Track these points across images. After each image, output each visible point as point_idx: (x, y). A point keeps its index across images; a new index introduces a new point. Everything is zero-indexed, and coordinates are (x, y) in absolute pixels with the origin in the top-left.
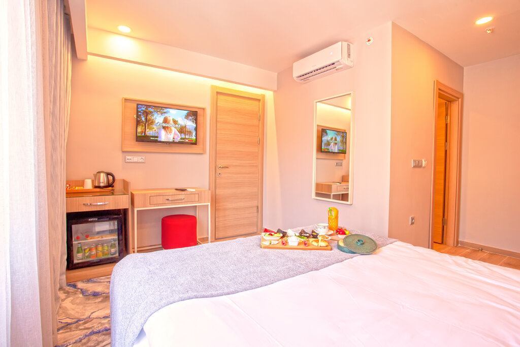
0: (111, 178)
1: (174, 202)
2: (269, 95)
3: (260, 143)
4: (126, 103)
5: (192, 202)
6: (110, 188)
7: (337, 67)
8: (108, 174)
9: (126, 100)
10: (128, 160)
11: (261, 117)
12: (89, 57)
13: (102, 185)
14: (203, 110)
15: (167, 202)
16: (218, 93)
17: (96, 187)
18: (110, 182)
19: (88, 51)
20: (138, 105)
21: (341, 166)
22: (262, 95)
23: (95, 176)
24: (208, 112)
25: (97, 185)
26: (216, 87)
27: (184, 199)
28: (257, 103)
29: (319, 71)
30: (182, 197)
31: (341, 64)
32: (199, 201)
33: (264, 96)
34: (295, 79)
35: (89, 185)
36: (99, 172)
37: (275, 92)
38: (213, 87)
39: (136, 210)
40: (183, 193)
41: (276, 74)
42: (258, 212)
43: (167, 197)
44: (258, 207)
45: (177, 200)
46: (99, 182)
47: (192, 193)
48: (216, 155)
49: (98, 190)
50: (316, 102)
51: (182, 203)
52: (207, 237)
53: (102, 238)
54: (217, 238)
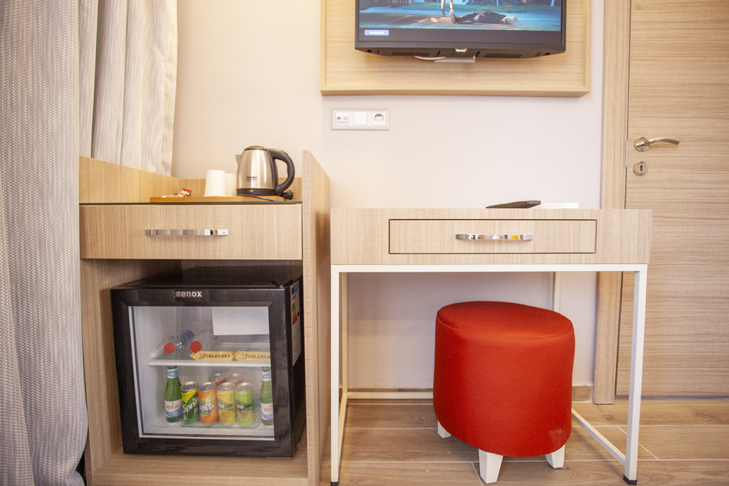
5: (565, 254)
8: (274, 156)
10: (339, 123)
13: (254, 185)
15: (459, 247)
27: (530, 238)
30: (523, 229)
32: (595, 255)
43: (462, 228)
46: (248, 178)
48: (627, 100)
51: (523, 257)
52: (585, 387)
53: (234, 360)
54: (617, 394)
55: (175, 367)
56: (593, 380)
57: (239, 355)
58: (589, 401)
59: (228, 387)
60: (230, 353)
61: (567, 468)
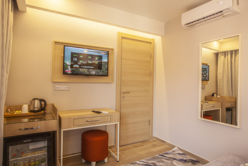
0: (43, 103)
1: (92, 123)
2: (158, 39)
3: (151, 74)
4: (55, 45)
5: (106, 122)
6: (43, 112)
7: (224, 15)
8: (41, 100)
9: (56, 43)
10: (57, 89)
11: (152, 56)
12: (28, 9)
13: (36, 109)
14: (112, 50)
15: (87, 123)
16: (122, 38)
17: (31, 111)
18: (42, 107)
19: (26, 4)
20: (64, 46)
21: (204, 89)
22: (153, 39)
23: (31, 102)
24: (116, 51)
25: (32, 109)
26: (122, 33)
27: (100, 120)
28: (149, 45)
29: (209, 18)
30: (98, 118)
31: (231, 11)
32: (111, 121)
33: (154, 40)
34: (183, 26)
35: (25, 110)
36: (34, 99)
37: (162, 37)
38: (119, 33)
39: (62, 130)
40: (99, 115)
41: (164, 23)
42: (149, 124)
43: (87, 119)
44: (149, 121)
45: (94, 121)
46: (34, 107)
47: (106, 116)
48: (121, 84)
49: (33, 114)
50: (202, 44)
51: (98, 123)
52: (114, 145)
53: (35, 154)
54: (120, 145)
55: (16, 160)
56: (115, 143)
57: (36, 153)
58: (115, 148)
59: (33, 161)
60: (33, 153)
61: (108, 162)
